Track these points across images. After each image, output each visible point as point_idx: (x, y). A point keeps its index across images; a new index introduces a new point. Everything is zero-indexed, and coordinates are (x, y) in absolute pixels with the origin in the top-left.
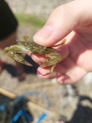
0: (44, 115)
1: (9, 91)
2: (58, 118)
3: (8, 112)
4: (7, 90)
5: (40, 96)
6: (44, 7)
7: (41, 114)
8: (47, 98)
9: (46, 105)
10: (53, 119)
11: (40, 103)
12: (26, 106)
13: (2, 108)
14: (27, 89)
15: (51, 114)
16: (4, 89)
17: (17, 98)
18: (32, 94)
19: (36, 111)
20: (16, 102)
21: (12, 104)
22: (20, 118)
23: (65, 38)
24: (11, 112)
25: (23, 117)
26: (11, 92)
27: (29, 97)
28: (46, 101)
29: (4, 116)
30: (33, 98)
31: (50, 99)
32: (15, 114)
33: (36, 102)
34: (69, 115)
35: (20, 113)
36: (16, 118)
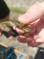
0: (22, 56)
1: (5, 44)
2: (28, 57)
3: (5, 54)
4: (4, 44)
5: (20, 46)
6: (22, 4)
7: (20, 55)
8: (23, 47)
9: (23, 51)
10: (26, 58)
11: (20, 50)
12: (14, 51)
13: (2, 52)
14: (14, 43)
15: (25, 55)
16: (3, 43)
17: (9, 47)
18: (16, 46)
19: (18, 54)
20: (9, 49)
21: (6, 50)
22: (10, 57)
23: (35, 21)
24: (6, 54)
25: (12, 57)
26: (6, 44)
27: (15, 47)
28: (23, 49)
29: (3, 56)
30: (17, 47)
31: (25, 48)
32: (8, 55)
33: (18, 50)
34: (34, 56)
35: (10, 55)
36: (9, 57)
